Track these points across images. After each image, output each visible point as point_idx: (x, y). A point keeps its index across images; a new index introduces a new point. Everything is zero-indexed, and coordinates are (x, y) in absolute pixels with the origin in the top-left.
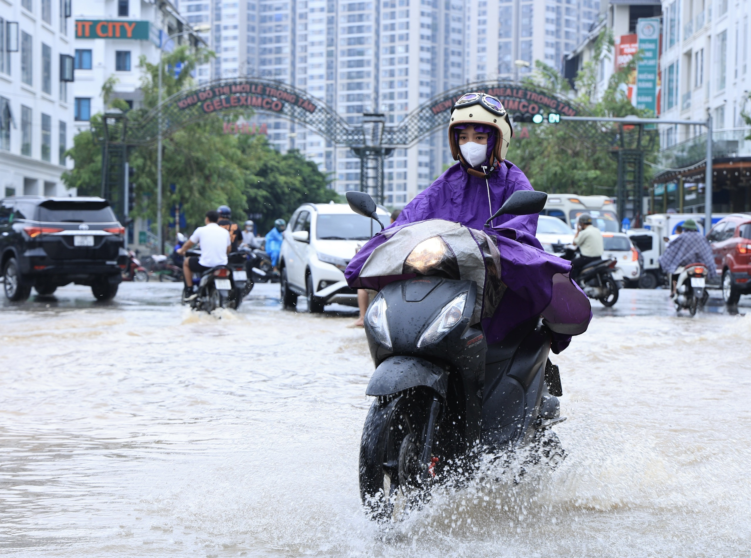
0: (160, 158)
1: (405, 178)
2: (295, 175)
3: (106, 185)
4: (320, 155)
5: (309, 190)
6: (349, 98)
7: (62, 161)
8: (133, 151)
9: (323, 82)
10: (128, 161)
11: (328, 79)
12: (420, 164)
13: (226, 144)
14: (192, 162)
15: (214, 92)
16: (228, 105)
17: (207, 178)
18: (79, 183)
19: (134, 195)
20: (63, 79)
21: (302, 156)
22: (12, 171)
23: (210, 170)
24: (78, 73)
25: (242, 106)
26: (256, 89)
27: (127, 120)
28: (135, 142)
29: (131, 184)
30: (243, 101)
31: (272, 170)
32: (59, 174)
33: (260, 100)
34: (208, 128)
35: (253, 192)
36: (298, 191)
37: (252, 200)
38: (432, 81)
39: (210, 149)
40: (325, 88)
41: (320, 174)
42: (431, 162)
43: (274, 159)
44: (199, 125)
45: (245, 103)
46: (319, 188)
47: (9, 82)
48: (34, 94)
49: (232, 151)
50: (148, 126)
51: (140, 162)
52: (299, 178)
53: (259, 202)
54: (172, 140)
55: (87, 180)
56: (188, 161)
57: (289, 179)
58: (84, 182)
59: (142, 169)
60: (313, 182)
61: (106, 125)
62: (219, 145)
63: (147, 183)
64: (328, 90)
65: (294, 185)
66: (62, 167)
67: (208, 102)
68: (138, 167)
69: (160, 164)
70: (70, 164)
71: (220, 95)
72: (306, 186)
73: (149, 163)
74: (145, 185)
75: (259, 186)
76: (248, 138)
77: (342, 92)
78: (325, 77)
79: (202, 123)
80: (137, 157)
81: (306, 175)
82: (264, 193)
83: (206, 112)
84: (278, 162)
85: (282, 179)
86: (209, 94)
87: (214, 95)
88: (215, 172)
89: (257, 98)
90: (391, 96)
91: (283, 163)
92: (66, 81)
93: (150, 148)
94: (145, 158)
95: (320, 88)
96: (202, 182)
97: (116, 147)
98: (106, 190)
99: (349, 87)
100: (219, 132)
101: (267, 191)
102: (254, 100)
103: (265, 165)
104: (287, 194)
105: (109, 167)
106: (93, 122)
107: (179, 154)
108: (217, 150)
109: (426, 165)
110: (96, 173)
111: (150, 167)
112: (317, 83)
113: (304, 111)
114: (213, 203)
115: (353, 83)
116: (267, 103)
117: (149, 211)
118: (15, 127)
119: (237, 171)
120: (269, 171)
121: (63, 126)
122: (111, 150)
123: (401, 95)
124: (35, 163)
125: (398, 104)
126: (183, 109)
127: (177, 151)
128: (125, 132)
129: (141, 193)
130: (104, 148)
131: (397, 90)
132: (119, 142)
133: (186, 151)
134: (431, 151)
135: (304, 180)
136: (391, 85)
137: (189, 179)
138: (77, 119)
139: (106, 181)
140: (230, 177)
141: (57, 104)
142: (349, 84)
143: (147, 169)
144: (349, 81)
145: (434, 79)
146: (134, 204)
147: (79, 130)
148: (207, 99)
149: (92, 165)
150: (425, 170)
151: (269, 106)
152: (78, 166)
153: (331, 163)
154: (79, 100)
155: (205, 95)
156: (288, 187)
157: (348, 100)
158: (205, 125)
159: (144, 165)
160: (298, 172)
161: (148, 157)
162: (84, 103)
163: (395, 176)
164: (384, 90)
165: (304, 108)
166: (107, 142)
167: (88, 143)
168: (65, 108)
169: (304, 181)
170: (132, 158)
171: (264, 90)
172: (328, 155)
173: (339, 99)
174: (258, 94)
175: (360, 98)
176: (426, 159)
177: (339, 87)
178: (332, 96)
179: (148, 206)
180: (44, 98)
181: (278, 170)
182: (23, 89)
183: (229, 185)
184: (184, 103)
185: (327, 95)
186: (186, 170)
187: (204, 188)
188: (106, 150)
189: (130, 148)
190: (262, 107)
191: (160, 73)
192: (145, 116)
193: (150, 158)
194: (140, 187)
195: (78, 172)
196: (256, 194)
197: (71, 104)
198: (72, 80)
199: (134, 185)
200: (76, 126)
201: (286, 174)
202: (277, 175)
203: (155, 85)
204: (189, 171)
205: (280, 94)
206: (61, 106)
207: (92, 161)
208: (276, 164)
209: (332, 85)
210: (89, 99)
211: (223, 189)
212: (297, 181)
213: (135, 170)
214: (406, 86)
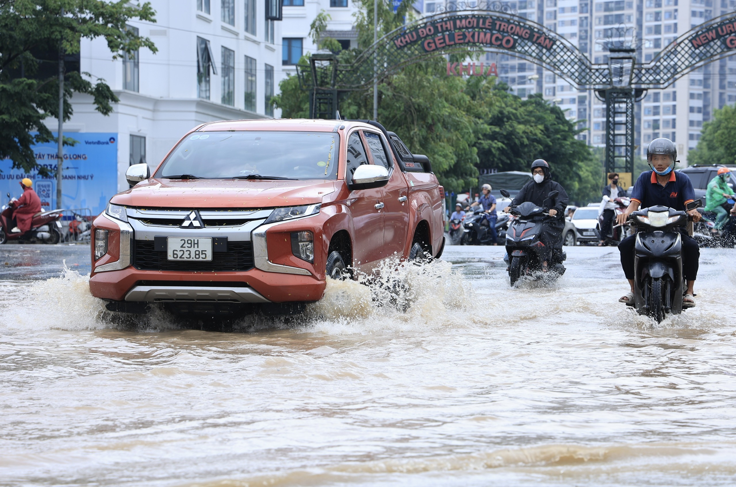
0: (375, 106)
1: (674, 126)
2: (536, 123)
4: (573, 101)
5: (553, 141)
6: (606, 34)
7: (269, 109)
8: (345, 97)
9: (576, 16)
11: (581, 12)
12: (692, 110)
13: (451, 88)
14: (413, 110)
15: (436, 28)
16: (453, 43)
17: (430, 128)
20: (270, 18)
21: (546, 102)
23: (433, 119)
24: (286, 10)
25: (468, 43)
26: (484, 23)
27: (338, 62)
28: (346, 87)
30: (469, 38)
31: (509, 118)
33: (488, 36)
34: (430, 70)
35: (486, 144)
36: (539, 142)
37: (485, 153)
38: (706, 11)
39: (432, 94)
40: (578, 22)
41: (567, 123)
42: (705, 106)
43: (511, 106)
44: (420, 67)
45: (471, 40)
46: (565, 139)
47: (208, 21)
48: (237, 34)
49: (457, 95)
50: (362, 69)
51: (353, 109)
52: (541, 127)
53: (494, 156)
54: (389, 84)
56: (408, 108)
57: (529, 128)
60: (557, 131)
61: (314, 68)
62: (444, 90)
64: (581, 25)
65: (535, 135)
67: (429, 39)
68: (352, 115)
69: (375, 112)
70: (277, 113)
71: (443, 32)
72: (548, 137)
73: (363, 111)
75: (493, 137)
76: (479, 81)
77: (598, 27)
78: (578, 9)
79: (424, 64)
80: (350, 104)
81: (548, 124)
82: (500, 144)
83: (426, 51)
84: (516, 109)
85: (520, 128)
86: (430, 30)
87: (436, 31)
88: (439, 121)
89: (485, 34)
90: (657, 30)
91: (522, 109)
92: (273, 19)
93: (366, 93)
94: (359, 106)
95: (572, 23)
96: (424, 132)
97: (325, 93)
99: (607, 20)
100: (443, 74)
101: (503, 143)
102: (482, 35)
103: (501, 112)
104: (526, 146)
106: (302, 65)
107: (398, 101)
108: (441, 95)
109: (699, 110)
111: (365, 115)
112: (568, 16)
113: (540, 48)
114: (436, 156)
115: (612, 15)
116: (497, 39)
119: (465, 119)
120: (505, 119)
121: (269, 71)
122: (319, 96)
123: (668, 28)
124: (238, 113)
125: (665, 39)
126: (401, 48)
127: (396, 97)
128: (336, 75)
130: (312, 95)
131: (664, 22)
132: (328, 87)
133: (406, 97)
134: (706, 93)
135: (547, 128)
136: (657, 16)
137: (409, 129)
138: (285, 63)
140: (457, 126)
141: (263, 45)
142: (606, 17)
144: (607, 13)
145: (709, 8)
147: (288, 75)
148: (427, 35)
150: (698, 117)
151: (499, 43)
152: (286, 115)
153: (585, 110)
154: (288, 41)
155: (426, 31)
156: (528, 138)
157: (606, 36)
158: (427, 66)
159: (359, 113)
160: (540, 120)
161: (362, 103)
162: (294, 44)
163: (661, 123)
164: (648, 22)
165: (539, 44)
166: (315, 87)
167: (295, 90)
168: (273, 50)
169: (547, 131)
170: (345, 106)
171: (493, 24)
172: (582, 101)
173: (595, 35)
174: (486, 29)
175: (620, 32)
176: (698, 103)
177: (595, 21)
178: (586, 31)
180: (247, 39)
181: (516, 118)
182: (223, 28)
183: (454, 135)
184: (401, 41)
185: (580, 31)
186: (406, 118)
187: (426, 139)
188: (314, 97)
189: (341, 94)
190: (491, 44)
191: (375, 7)
192: (359, 57)
193: (366, 106)
196: (490, 146)
197: (278, 45)
198: (280, 18)
200: (284, 71)
201: (526, 122)
202: (515, 124)
203: (371, 22)
204: (409, 120)
205: (512, 28)
206: (267, 47)
207: (299, 109)
208: (514, 111)
209: (586, 18)
210: (301, 39)
211: (449, 140)
212: (538, 130)
214: (675, 18)
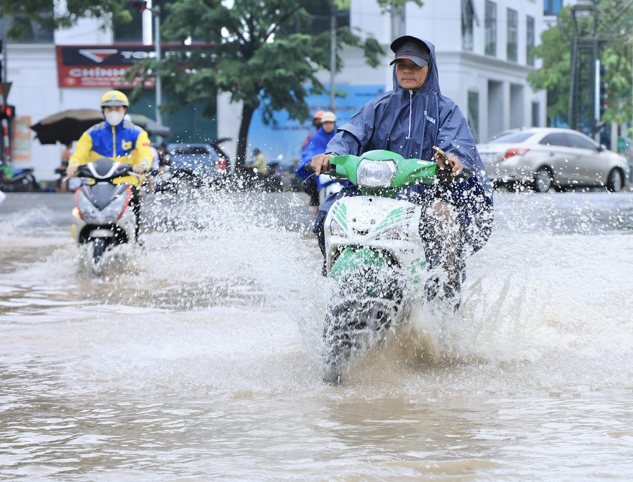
3: (575, 86)
7: (530, 59)
8: (605, 46)
10: (600, 58)
18: (546, 84)
19: (606, 96)
22: (475, 73)
27: (598, 12)
28: (607, 37)
29: (602, 84)
32: (525, 75)
50: (622, 18)
51: (613, 59)
55: (555, 81)
58: (552, 84)
59: (615, 67)
61: (574, 18)
63: (622, 83)
66: (530, 67)
68: (611, 65)
70: (539, 63)
73: (623, 60)
74: (619, 84)
80: (610, 54)
93: (625, 43)
94: (619, 55)
97: (585, 43)
98: (574, 92)
105: (578, 65)
106: (563, 15)
110: (564, 73)
111: (625, 64)
117: (624, 114)
118: (478, 25)
121: (531, 22)
122: (580, 46)
124: (500, 64)
128: (596, 26)
129: (616, 94)
130: (573, 45)
132: (589, 37)
138: (546, 13)
139: (575, 81)
143: (622, 67)
146: (606, 107)
147: (549, 25)
149: (561, 64)
152: (547, 65)
159: (619, 62)
161: (622, 52)
166: (576, 38)
167: (556, 40)
170: (605, 54)
179: (624, 108)
188: (575, 47)
189: (601, 44)
192: (619, 6)
193: (626, 54)
194: (614, 88)
195: (546, 73)
199: (606, 85)
200: (545, 21)
207: (560, 59)
213: (607, 68)
